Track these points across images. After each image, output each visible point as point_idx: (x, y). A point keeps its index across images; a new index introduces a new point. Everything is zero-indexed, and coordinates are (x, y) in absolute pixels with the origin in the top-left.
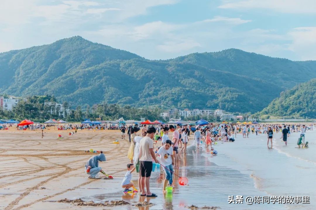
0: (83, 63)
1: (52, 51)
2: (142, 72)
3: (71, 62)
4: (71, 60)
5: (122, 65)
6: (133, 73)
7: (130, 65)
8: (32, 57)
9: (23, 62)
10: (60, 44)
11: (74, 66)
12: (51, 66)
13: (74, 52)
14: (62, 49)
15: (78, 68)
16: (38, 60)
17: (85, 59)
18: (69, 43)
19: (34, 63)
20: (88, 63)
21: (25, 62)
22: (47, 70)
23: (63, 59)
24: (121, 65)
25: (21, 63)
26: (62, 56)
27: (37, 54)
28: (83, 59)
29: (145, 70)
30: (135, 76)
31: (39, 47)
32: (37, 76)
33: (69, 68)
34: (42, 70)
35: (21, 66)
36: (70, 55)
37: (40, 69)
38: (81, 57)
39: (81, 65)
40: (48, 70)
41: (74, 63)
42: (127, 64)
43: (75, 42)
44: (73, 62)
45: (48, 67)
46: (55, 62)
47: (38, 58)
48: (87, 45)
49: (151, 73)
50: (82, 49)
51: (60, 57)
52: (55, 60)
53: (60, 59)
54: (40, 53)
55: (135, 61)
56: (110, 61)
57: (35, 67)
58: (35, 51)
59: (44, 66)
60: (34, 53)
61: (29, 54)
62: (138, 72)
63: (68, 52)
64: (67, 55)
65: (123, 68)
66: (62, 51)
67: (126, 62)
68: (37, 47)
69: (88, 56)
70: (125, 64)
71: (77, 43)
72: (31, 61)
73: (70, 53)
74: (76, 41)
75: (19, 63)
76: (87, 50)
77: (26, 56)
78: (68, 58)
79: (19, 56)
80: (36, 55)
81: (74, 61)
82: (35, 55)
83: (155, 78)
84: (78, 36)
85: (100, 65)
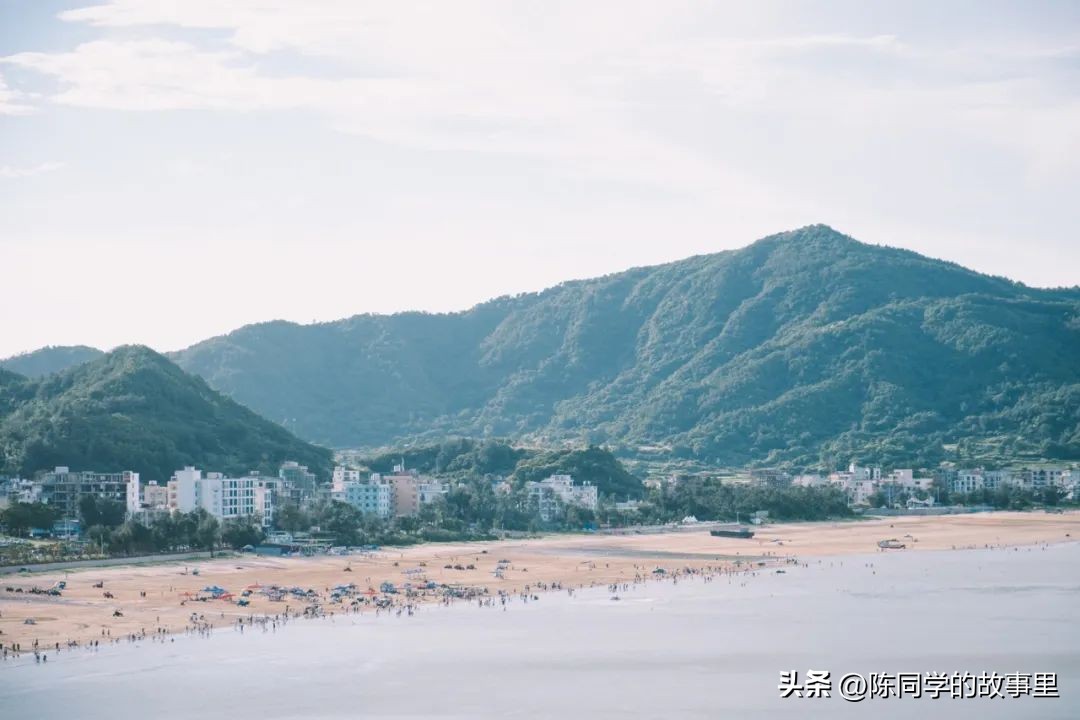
0: (822, 309)
1: (739, 271)
2: (981, 336)
3: (788, 306)
4: (788, 301)
5: (929, 312)
6: (955, 340)
7: (950, 315)
8: (685, 288)
9: (660, 305)
10: (764, 249)
11: (796, 319)
12: (734, 315)
13: (800, 275)
14: (768, 265)
15: (806, 322)
16: (699, 297)
17: (828, 295)
18: (790, 248)
19: (689, 305)
20: (834, 309)
21: (665, 305)
22: (719, 329)
23: (767, 295)
24: (926, 315)
25: (655, 308)
26: (767, 288)
27: (699, 282)
28: (822, 296)
29: (991, 329)
30: (959, 346)
31: (710, 258)
32: (695, 346)
33: (783, 322)
34: (708, 327)
35: (655, 316)
36: (788, 284)
37: (704, 324)
38: (819, 291)
39: (815, 314)
40: (725, 329)
41: (797, 307)
42: (942, 311)
43: (808, 244)
44: (794, 307)
45: (725, 318)
46: (745, 305)
47: (700, 294)
48: (838, 252)
49: (1005, 340)
50: (822, 265)
51: (760, 288)
52: (747, 298)
53: (761, 294)
54: (706, 278)
55: (969, 303)
56: (898, 303)
57: (690, 318)
58: (695, 270)
59: (715, 318)
60: (688, 277)
61: (678, 279)
62: (971, 335)
63: (782, 275)
64: (780, 282)
65: (931, 323)
66: (768, 273)
67: (944, 303)
68: (704, 257)
69: (837, 286)
70: (938, 311)
71: (814, 247)
72: (681, 302)
73: (787, 278)
74: (812, 240)
75: (649, 307)
76: (835, 268)
77: (668, 285)
78: (780, 293)
79: (652, 284)
80: (696, 283)
81: (796, 302)
82: (692, 284)
83: (1014, 355)
84: (821, 226)
85: (861, 317)
